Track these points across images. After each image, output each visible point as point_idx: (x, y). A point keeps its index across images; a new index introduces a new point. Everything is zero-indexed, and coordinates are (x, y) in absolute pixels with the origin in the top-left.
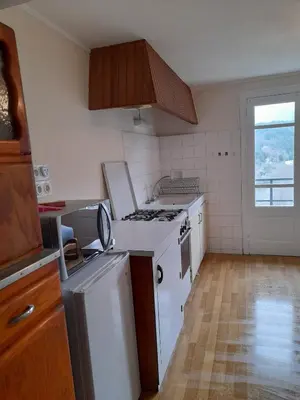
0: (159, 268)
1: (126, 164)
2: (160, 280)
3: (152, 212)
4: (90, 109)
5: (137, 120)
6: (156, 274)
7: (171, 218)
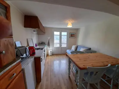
0: (42, 59)
1: (32, 39)
2: (42, 61)
3: (38, 48)
4: (24, 27)
5: (34, 31)
6: (41, 60)
7: (42, 49)
